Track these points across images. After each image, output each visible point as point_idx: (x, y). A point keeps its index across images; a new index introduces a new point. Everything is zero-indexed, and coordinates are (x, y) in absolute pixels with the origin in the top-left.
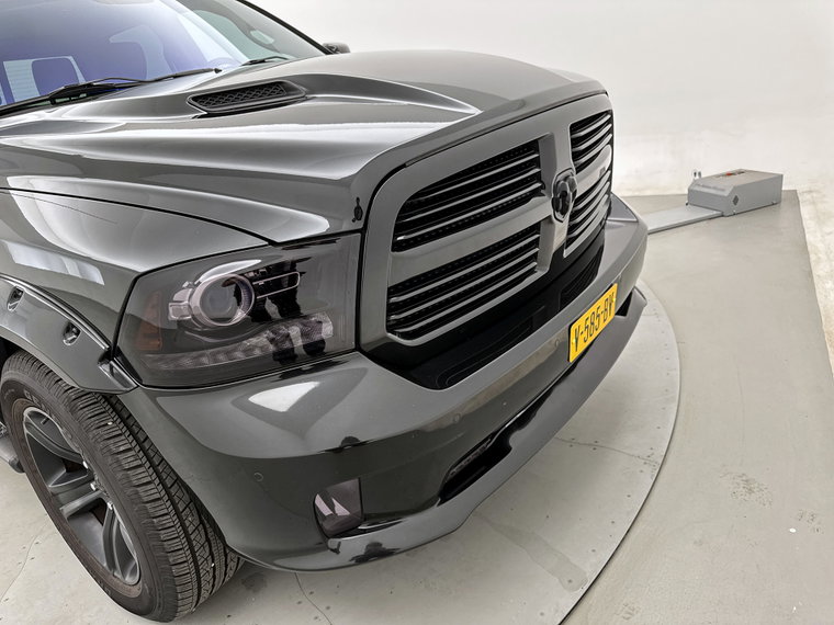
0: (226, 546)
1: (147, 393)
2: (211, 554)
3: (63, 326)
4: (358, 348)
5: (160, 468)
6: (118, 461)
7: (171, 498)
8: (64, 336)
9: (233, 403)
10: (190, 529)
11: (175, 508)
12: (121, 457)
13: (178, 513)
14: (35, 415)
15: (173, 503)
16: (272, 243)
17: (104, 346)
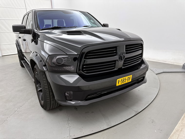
0: (55, 99)
1: (48, 72)
2: (53, 100)
3: (40, 60)
4: (76, 72)
5: (49, 84)
6: (43, 81)
7: (49, 89)
8: (40, 62)
9: (58, 76)
10: (51, 95)
11: (49, 91)
12: (44, 81)
13: (49, 92)
14: (37, 74)
15: (49, 90)
16: (67, 54)
17: (44, 64)
